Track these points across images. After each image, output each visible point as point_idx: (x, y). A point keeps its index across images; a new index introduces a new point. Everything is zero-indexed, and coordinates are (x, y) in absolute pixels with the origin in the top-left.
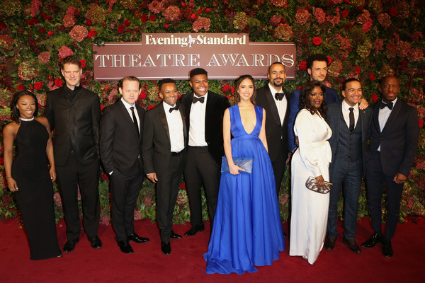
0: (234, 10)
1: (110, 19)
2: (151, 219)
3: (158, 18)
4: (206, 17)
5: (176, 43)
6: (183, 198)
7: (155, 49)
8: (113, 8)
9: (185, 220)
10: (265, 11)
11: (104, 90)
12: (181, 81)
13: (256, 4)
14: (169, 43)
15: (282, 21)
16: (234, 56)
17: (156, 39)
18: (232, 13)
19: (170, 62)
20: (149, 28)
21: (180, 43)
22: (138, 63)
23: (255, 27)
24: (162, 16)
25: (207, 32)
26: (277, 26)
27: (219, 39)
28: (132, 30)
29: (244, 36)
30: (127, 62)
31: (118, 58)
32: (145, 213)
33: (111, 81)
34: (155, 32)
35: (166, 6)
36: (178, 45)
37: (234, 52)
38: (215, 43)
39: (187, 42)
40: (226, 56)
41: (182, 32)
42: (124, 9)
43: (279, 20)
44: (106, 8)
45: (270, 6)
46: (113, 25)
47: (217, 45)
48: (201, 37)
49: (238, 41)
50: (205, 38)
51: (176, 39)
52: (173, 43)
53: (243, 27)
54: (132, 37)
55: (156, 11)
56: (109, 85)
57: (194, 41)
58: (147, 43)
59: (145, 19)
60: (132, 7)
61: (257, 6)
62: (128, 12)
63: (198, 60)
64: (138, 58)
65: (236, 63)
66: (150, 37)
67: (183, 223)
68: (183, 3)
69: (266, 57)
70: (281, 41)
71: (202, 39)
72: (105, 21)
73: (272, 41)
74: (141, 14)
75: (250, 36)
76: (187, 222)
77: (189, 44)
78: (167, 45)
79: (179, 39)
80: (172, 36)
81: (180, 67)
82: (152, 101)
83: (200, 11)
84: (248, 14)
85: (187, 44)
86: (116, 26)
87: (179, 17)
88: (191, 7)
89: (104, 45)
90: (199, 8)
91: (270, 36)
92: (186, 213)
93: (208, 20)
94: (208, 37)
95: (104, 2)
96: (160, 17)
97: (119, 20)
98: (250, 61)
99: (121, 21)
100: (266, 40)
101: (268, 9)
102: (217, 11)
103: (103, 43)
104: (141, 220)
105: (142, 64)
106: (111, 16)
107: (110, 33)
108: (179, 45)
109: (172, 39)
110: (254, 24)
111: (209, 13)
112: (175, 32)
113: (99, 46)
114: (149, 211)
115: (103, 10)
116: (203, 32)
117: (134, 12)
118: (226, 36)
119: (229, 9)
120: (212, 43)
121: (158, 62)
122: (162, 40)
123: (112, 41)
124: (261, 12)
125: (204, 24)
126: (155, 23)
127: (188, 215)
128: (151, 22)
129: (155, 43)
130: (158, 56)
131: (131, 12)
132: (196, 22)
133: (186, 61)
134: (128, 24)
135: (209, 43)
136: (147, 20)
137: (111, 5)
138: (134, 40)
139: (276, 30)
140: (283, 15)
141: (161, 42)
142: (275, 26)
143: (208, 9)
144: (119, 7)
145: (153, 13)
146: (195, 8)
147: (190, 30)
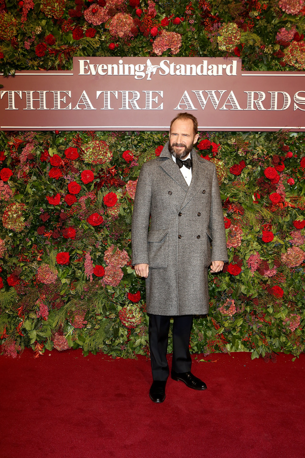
0: (219, 20)
1: (24, 34)
2: (82, 349)
3: (98, 32)
4: (174, 30)
5: (127, 73)
6: (133, 317)
7: (93, 82)
8: (28, 16)
9: (136, 352)
10: (268, 22)
11: (13, 146)
12: (133, 132)
13: (255, 10)
14: (116, 73)
15: (297, 38)
16: (218, 94)
17: (95, 67)
18: (215, 25)
19: (116, 102)
20: (84, 49)
21: (132, 73)
22: (67, 104)
23: (252, 48)
24: (105, 30)
25: (177, 55)
26: (288, 45)
27: (194, 66)
28: (57, 51)
29: (235, 63)
30: (50, 102)
31: (36, 95)
32: (74, 340)
33: (24, 132)
34: (94, 55)
35: (111, 13)
36: (129, 75)
37: (217, 88)
38: (188, 73)
39: (144, 71)
40: (205, 95)
41: (135, 55)
42: (45, 17)
43: (291, 36)
44: (18, 16)
45: (278, 13)
46: (28, 44)
47: (191, 76)
48: (165, 63)
49: (224, 70)
50: (172, 66)
51: (126, 66)
52: (121, 73)
53: (232, 47)
54: (57, 62)
55: (96, 21)
56: (21, 138)
57: (154, 70)
58: (82, 72)
59: (78, 34)
60: (58, 15)
61: (256, 14)
62: (52, 22)
63: (161, 100)
64: (67, 96)
65: (221, 104)
66: (86, 64)
67: (132, 356)
68: (138, 9)
69: (268, 95)
70: (293, 69)
71: (169, 67)
72: (16, 37)
73: (278, 70)
74: (73, 26)
75: (243, 62)
76: (139, 356)
77: (147, 75)
78: (113, 75)
79: (132, 66)
80: (121, 62)
81: (132, 111)
82: (88, 164)
83: (165, 23)
84: (241, 26)
85: (143, 74)
86: (33, 45)
87: (132, 31)
88: (152, 15)
89: (13, 76)
90: (164, 16)
91: (276, 62)
92: (138, 341)
93: (177, 37)
94: (176, 64)
95: (15, 7)
96: (102, 30)
97: (39, 36)
98: (243, 101)
99: (41, 36)
100: (270, 69)
101: (273, 18)
102: (192, 22)
103: (12, 72)
104: (68, 350)
105: (73, 106)
106: (25, 29)
107: (24, 55)
108: (131, 77)
109: (121, 67)
110: (251, 43)
111: (179, 24)
112: (126, 56)
113: (6, 76)
114: (79, 336)
115: (14, 20)
116: (169, 56)
117: (61, 23)
118: (205, 62)
119: (212, 19)
120: (183, 73)
121: (98, 102)
122: (105, 67)
123: (26, 68)
124: (262, 23)
125: (171, 42)
126: (95, 42)
127: (141, 345)
128: (89, 39)
129: (94, 73)
130: (98, 93)
131: (57, 22)
132: (158, 39)
133: (142, 102)
134: (52, 43)
135: (178, 73)
136: (82, 35)
137: (26, 12)
138: (62, 68)
139: (285, 51)
140: (297, 28)
141: (104, 70)
142: (284, 45)
143: (177, 18)
144: (38, 14)
145: (90, 25)
146: (158, 17)
147: (149, 53)
